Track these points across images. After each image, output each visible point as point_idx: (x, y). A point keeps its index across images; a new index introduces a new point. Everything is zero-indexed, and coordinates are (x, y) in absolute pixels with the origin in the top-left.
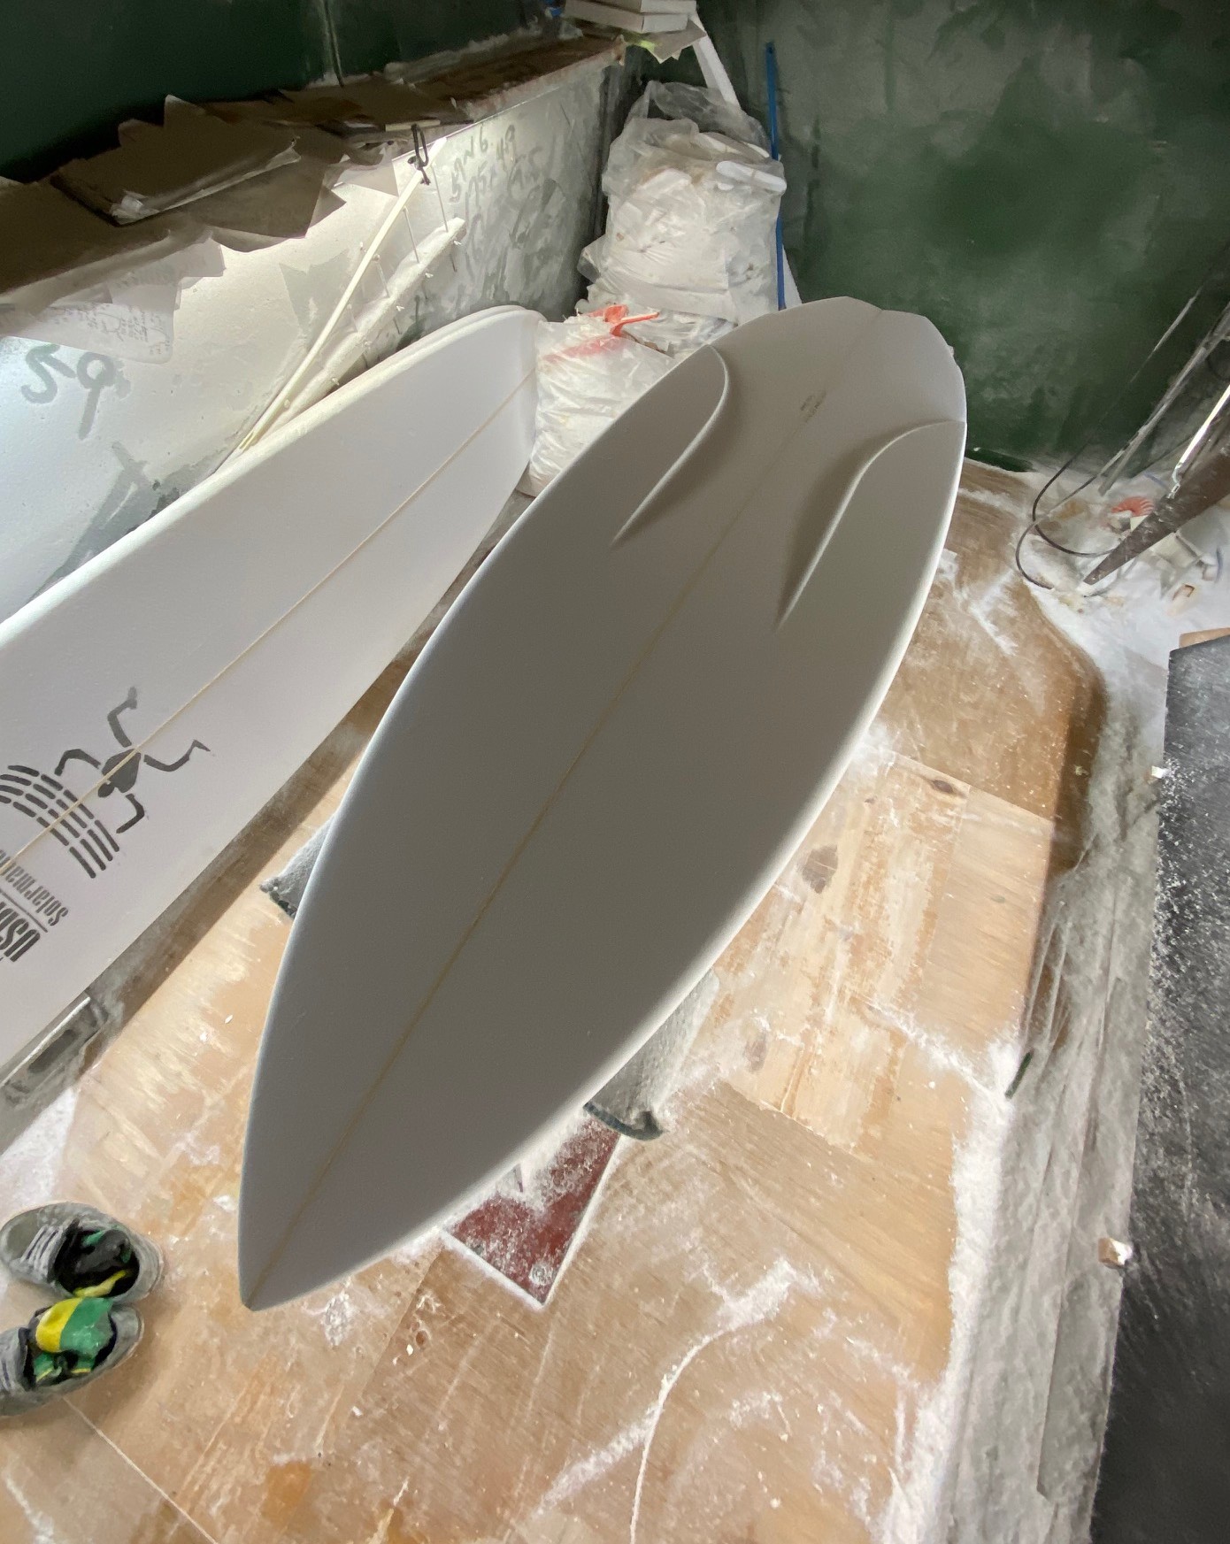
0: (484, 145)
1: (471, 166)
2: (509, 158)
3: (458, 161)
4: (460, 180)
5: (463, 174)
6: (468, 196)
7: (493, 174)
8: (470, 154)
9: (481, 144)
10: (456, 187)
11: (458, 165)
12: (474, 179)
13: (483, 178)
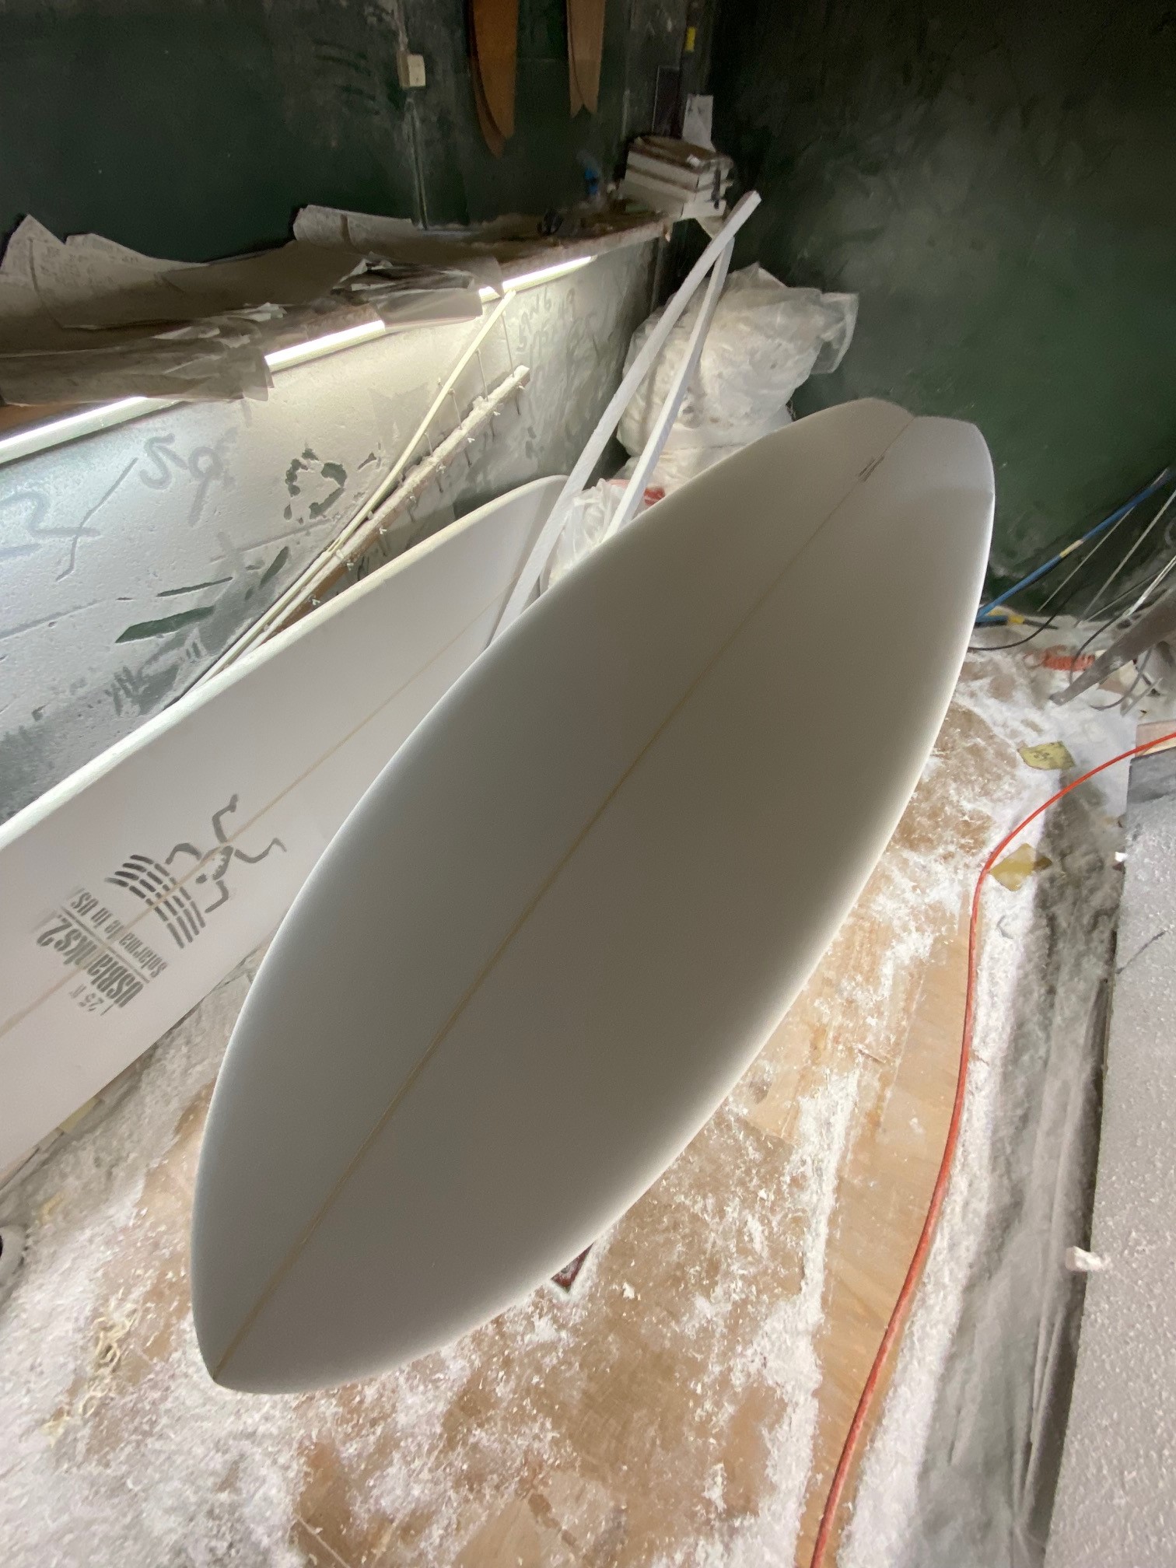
0: (548, 302)
1: (536, 322)
2: (569, 316)
4: (527, 333)
5: (530, 329)
6: (532, 347)
7: (555, 331)
8: (536, 310)
9: (546, 304)
10: (523, 339)
11: (526, 319)
12: (538, 331)
13: (547, 334)
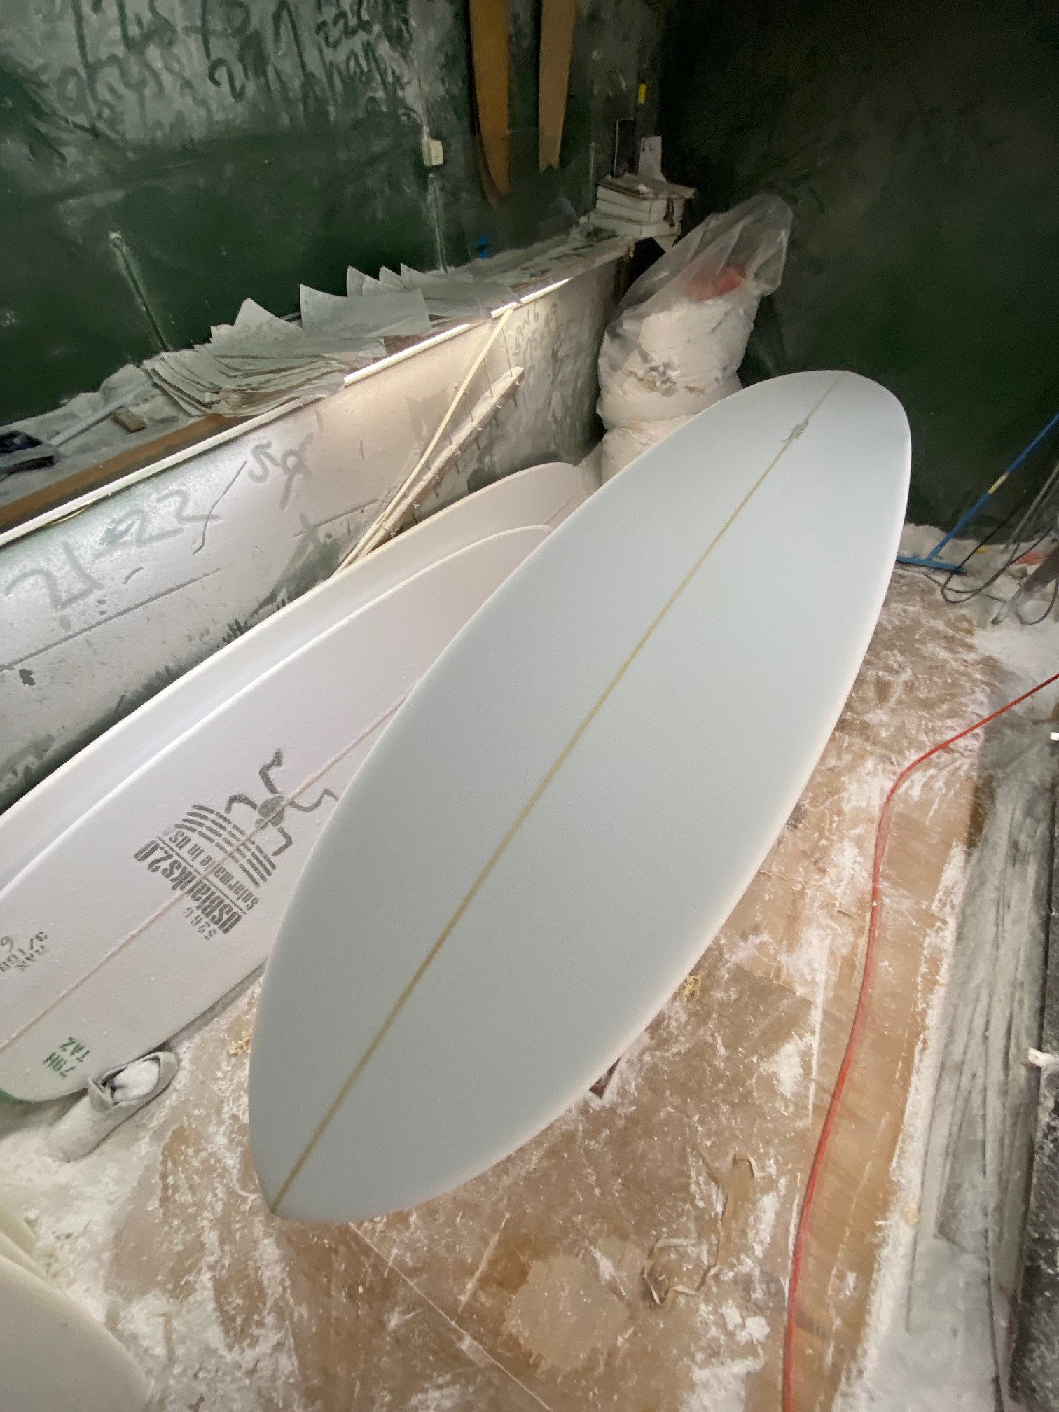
0: (536, 315)
1: (528, 332)
2: (553, 325)
3: (519, 327)
4: (521, 341)
6: (525, 352)
7: (542, 337)
8: (527, 322)
10: (518, 346)
11: (520, 330)
12: (529, 339)
13: (536, 340)
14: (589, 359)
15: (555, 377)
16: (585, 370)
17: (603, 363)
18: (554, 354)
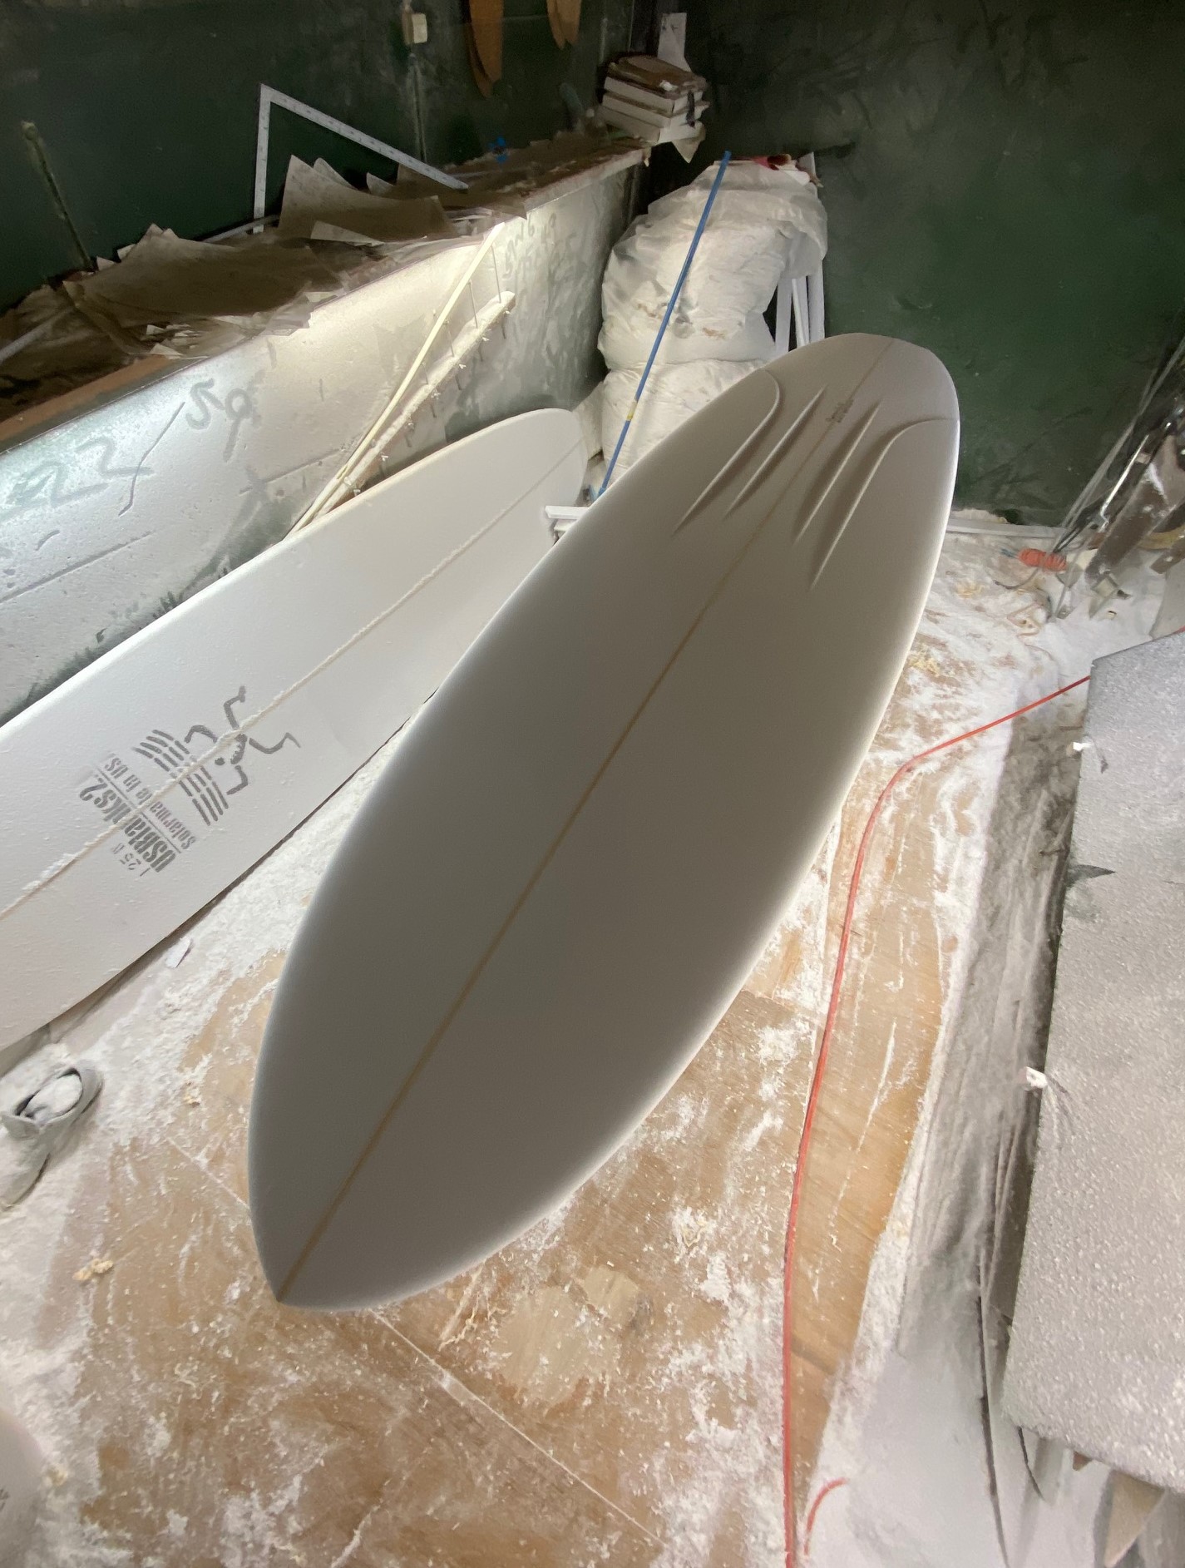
0: (532, 229)
2: (551, 242)
3: (511, 242)
4: (512, 259)
5: (515, 256)
6: (517, 273)
7: (538, 255)
9: (529, 231)
10: (509, 265)
11: (511, 246)
12: (523, 257)
13: (529, 259)
14: (592, 283)
15: (551, 305)
16: (586, 296)
17: (608, 289)
18: (551, 276)
